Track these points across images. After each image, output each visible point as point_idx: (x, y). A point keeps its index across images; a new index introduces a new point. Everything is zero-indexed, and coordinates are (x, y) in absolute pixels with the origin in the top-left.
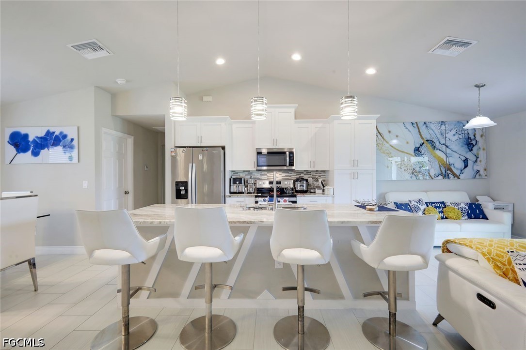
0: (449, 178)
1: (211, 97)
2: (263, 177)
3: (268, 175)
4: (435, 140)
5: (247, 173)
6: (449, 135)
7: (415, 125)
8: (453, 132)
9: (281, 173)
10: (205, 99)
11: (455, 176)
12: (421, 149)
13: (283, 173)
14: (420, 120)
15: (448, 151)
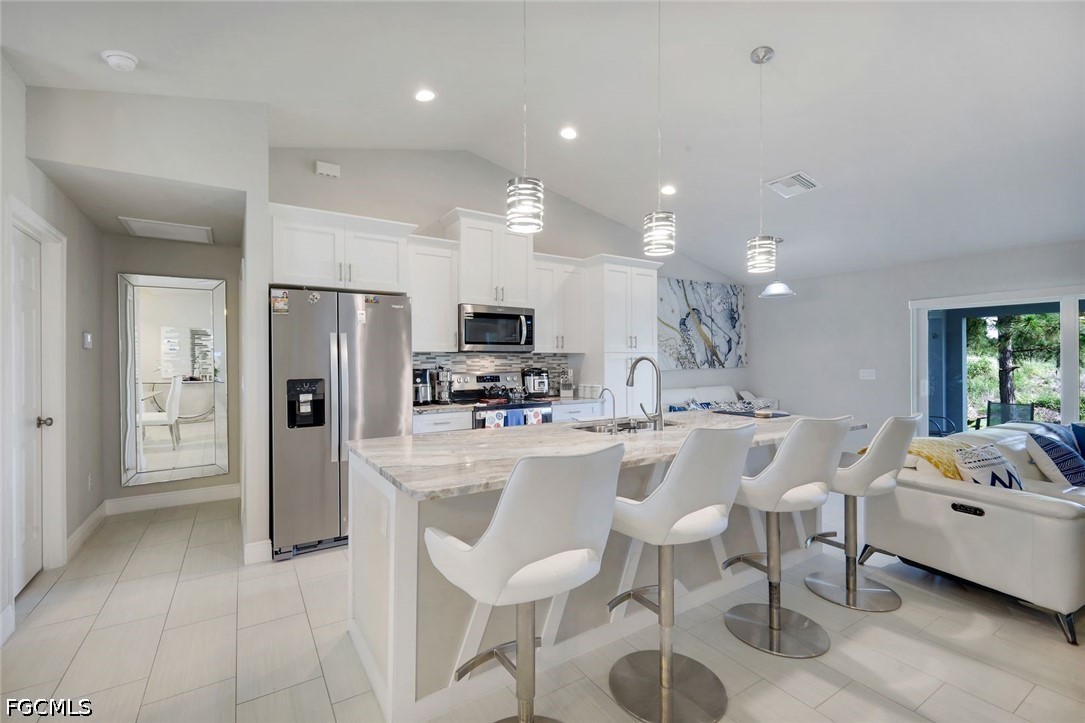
0: (714, 367)
1: (338, 167)
2: (459, 368)
3: (469, 362)
4: (702, 311)
5: (423, 358)
6: (715, 304)
7: (681, 285)
8: (718, 300)
9: (493, 359)
10: (322, 167)
11: (722, 364)
12: (687, 323)
13: (497, 357)
14: (687, 277)
15: (714, 327)
